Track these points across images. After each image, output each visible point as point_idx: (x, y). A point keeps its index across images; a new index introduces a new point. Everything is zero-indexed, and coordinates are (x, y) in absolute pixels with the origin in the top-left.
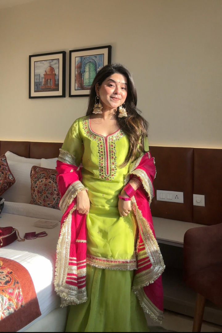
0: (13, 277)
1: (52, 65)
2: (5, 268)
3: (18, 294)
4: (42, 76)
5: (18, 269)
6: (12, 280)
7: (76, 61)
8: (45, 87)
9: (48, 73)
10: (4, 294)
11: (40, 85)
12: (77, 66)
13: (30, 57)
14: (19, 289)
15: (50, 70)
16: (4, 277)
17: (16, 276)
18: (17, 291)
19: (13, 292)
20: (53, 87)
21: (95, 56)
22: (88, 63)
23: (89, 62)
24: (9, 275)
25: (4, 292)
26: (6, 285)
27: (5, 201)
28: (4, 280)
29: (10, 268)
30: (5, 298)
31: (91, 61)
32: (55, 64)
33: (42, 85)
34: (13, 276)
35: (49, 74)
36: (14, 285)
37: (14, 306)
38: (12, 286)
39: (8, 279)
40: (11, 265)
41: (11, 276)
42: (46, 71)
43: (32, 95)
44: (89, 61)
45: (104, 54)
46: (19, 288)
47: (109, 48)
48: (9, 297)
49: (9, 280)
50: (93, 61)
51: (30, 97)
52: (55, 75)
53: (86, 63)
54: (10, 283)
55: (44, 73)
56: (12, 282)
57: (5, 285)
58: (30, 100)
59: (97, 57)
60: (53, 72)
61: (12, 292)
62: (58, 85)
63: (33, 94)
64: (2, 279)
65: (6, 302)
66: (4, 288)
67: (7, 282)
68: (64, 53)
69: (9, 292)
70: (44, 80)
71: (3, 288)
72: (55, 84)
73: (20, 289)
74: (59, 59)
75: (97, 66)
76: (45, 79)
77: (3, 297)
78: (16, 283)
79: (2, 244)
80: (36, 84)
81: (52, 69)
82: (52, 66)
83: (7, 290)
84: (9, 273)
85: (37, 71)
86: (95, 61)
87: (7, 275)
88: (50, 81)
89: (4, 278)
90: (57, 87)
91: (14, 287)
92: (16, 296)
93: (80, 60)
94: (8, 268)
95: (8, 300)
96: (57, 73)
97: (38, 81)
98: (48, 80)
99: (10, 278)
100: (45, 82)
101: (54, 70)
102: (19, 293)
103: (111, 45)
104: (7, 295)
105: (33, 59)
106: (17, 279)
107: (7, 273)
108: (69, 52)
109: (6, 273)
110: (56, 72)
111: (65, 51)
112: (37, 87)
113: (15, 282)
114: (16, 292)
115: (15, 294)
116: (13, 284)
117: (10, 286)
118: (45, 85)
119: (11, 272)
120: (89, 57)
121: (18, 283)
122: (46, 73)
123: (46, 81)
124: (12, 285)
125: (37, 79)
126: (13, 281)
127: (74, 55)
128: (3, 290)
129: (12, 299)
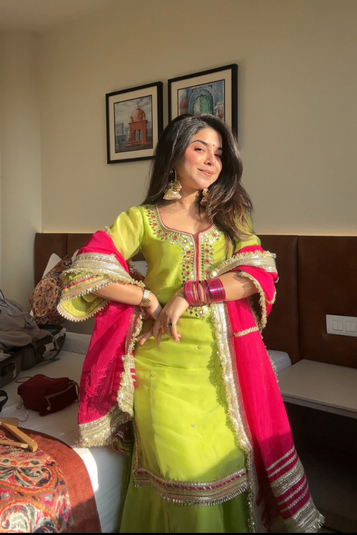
0: (54, 472)
1: (141, 106)
2: (42, 454)
3: (62, 503)
4: (126, 125)
5: (64, 458)
6: (51, 478)
7: (180, 96)
8: (131, 143)
9: (135, 120)
10: (37, 504)
11: (123, 140)
12: (181, 105)
13: (108, 96)
14: (65, 496)
15: (138, 115)
16: (38, 472)
17: (60, 470)
18: (60, 498)
19: (53, 500)
20: (143, 142)
21: (210, 84)
22: (198, 99)
23: (200, 96)
24: (48, 469)
25: (35, 499)
26: (41, 488)
27: (66, 331)
28: (37, 477)
29: (51, 455)
30: (37, 511)
31: (204, 94)
32: (146, 104)
33: (127, 140)
34: (55, 470)
35: (137, 121)
36: (56, 486)
37: (53, 525)
38: (52, 489)
39: (44, 475)
40: (54, 450)
41: (50, 470)
42: (132, 118)
43: (112, 159)
44: (201, 94)
45: (224, 80)
46: (64, 493)
47: (234, 68)
48: (46, 508)
49: (46, 477)
50: (207, 93)
51: (110, 162)
52: (147, 122)
53: (196, 97)
54: (48, 483)
55: (129, 121)
56: (52, 481)
57: (38, 488)
58: (110, 166)
59: (213, 86)
60: (144, 118)
61: (51, 501)
62: (151, 139)
63: (114, 156)
64: (34, 475)
65: (38, 518)
66: (37, 492)
67: (43, 482)
68: (159, 85)
69: (46, 500)
70: (129, 132)
71: (34, 492)
72: (147, 137)
73: (67, 495)
74: (151, 95)
75: (214, 101)
76: (131, 130)
77: (34, 509)
78: (59, 484)
79: (49, 408)
80: (118, 140)
81: (141, 113)
82: (142, 109)
83: (41, 496)
84: (48, 465)
85: (119, 119)
86: (211, 94)
87: (45, 468)
88: (140, 133)
89: (39, 474)
90: (149, 143)
91: (55, 491)
92: (58, 508)
93: (186, 93)
94: (49, 455)
95: (42, 514)
96: (149, 120)
97: (121, 134)
98: (135, 131)
99: (49, 473)
100: (131, 134)
101: (145, 115)
102: (64, 501)
103: (236, 63)
104: (40, 506)
105: (112, 100)
106: (62, 477)
107: (45, 464)
108: (167, 82)
109: (43, 465)
110: (148, 117)
111: (161, 81)
112: (120, 145)
113: (57, 483)
114: (58, 501)
115: (57, 503)
116: (53, 486)
117: (48, 489)
118: (130, 140)
119: (53, 463)
120: (200, 88)
121: (62, 483)
122: (133, 121)
123: (133, 134)
124: (51, 487)
125: (119, 132)
126: (55, 479)
127: (175, 86)
128: (33, 497)
129: (50, 513)
